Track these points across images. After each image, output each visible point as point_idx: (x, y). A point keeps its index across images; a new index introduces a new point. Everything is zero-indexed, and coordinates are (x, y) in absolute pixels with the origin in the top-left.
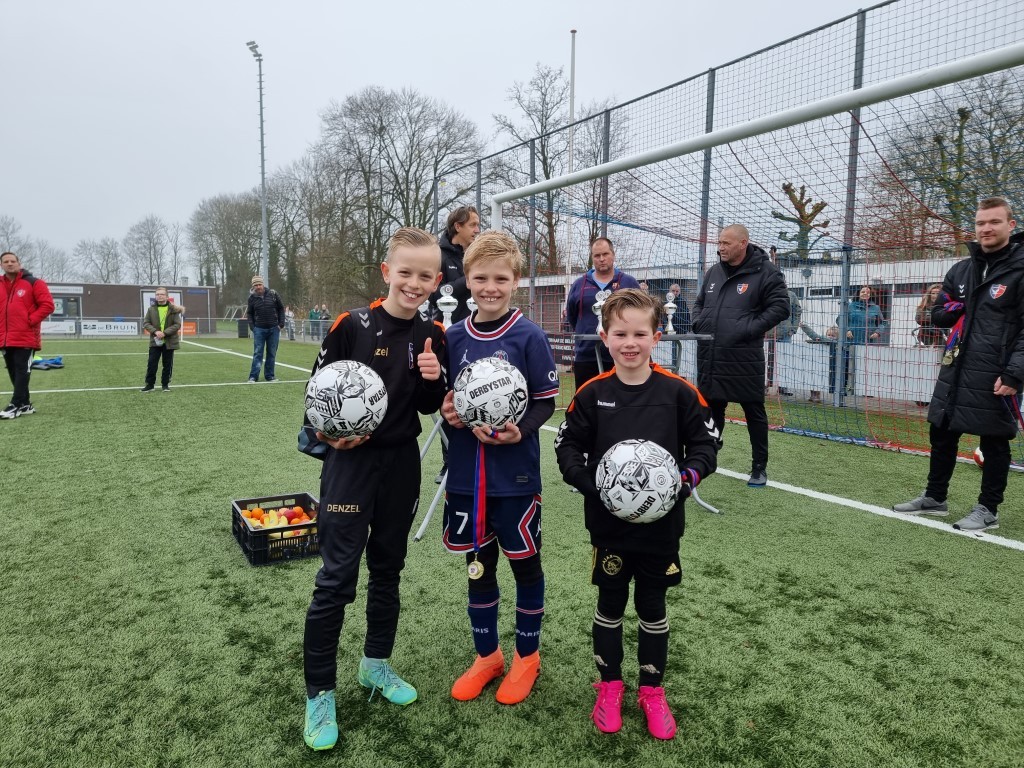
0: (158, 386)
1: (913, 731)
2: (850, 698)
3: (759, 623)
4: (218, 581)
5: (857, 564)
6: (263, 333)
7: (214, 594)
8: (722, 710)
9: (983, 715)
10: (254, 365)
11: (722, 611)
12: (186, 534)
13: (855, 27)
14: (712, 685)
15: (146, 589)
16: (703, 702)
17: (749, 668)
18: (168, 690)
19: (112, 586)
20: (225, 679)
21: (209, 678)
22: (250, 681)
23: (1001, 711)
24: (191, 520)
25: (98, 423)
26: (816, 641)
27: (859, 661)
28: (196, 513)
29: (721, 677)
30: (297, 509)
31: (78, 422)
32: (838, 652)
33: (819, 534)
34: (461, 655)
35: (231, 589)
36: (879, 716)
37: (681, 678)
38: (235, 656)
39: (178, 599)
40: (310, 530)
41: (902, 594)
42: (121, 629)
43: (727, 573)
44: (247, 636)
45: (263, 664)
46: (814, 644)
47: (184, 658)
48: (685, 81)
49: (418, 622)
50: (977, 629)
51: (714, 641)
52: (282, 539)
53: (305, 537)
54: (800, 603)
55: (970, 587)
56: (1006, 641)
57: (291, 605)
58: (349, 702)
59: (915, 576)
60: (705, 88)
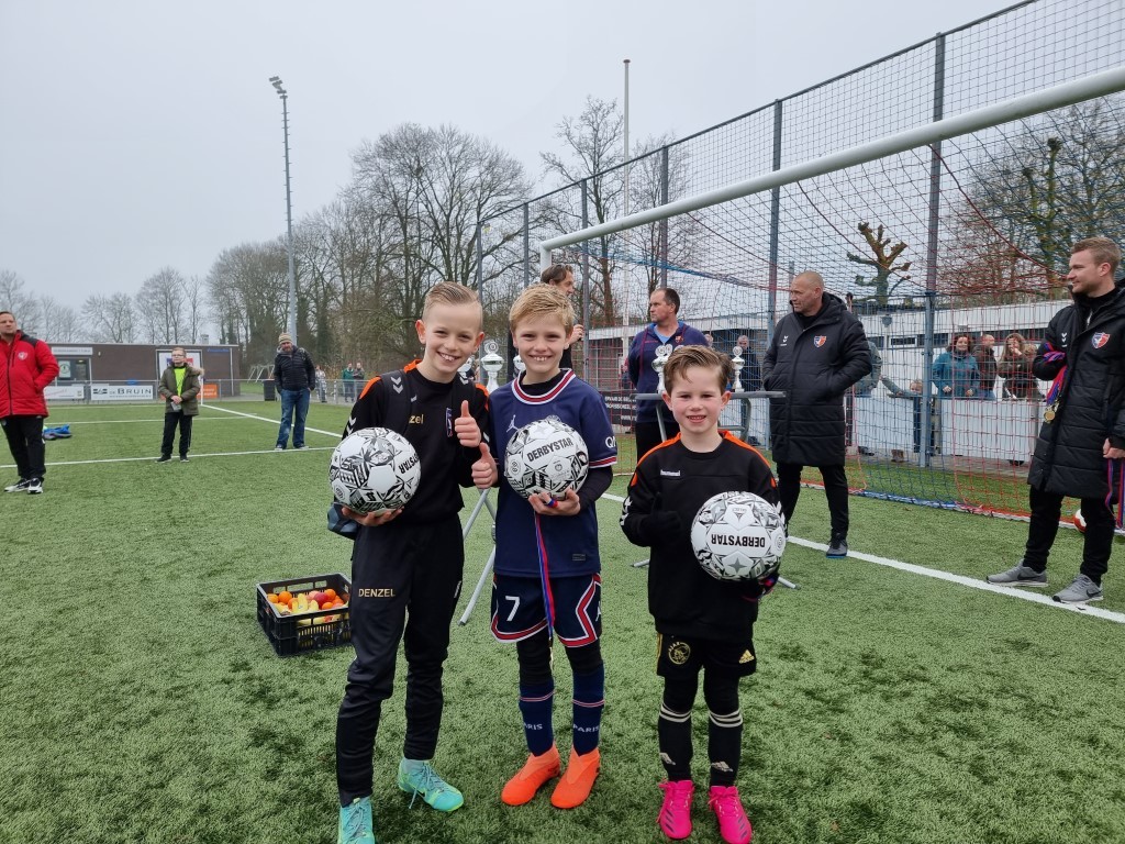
0: (175, 456)
1: (1013, 830)
2: (943, 794)
3: (842, 711)
4: (242, 674)
5: (948, 642)
6: (292, 396)
7: (237, 690)
8: (803, 810)
9: (1091, 811)
10: (282, 431)
11: (801, 699)
12: (205, 622)
13: (933, 52)
14: (790, 783)
15: (162, 685)
16: (781, 802)
17: (831, 763)
18: (185, 799)
19: (123, 682)
20: (250, 787)
21: (231, 785)
22: (277, 787)
23: (1110, 806)
24: (211, 605)
25: (109, 499)
26: (905, 730)
27: (953, 752)
28: (216, 598)
29: (801, 773)
30: (329, 592)
31: (87, 497)
32: (930, 743)
33: (906, 609)
34: (512, 753)
35: (256, 683)
36: (976, 814)
37: (756, 775)
38: (260, 759)
39: (196, 696)
40: (344, 616)
41: (999, 676)
42: (133, 730)
43: (806, 655)
44: (274, 736)
45: (292, 767)
46: (903, 734)
47: (203, 763)
48: (749, 114)
49: (464, 717)
50: (1081, 714)
51: (792, 732)
52: (313, 626)
53: (338, 622)
54: (886, 688)
55: (1073, 667)
56: (1114, 727)
57: (322, 700)
58: (387, 809)
59: (1012, 656)
60: (772, 122)
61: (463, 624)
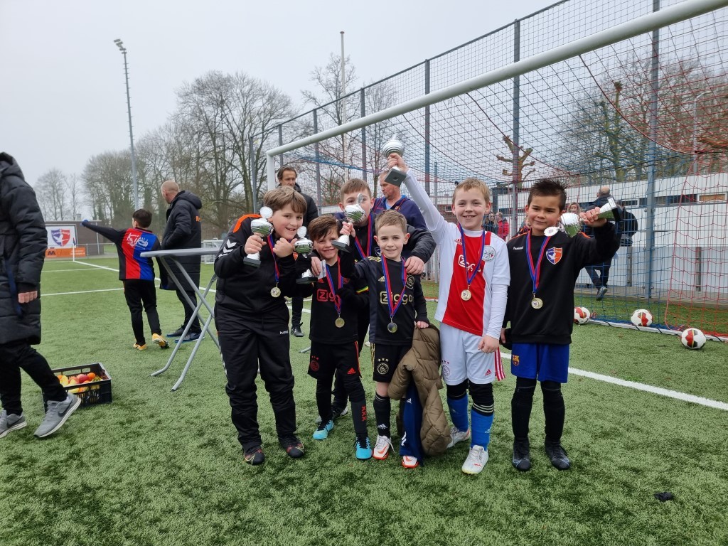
13: (513, 32)
30: (91, 374)
60: (424, 73)
61: (173, 390)
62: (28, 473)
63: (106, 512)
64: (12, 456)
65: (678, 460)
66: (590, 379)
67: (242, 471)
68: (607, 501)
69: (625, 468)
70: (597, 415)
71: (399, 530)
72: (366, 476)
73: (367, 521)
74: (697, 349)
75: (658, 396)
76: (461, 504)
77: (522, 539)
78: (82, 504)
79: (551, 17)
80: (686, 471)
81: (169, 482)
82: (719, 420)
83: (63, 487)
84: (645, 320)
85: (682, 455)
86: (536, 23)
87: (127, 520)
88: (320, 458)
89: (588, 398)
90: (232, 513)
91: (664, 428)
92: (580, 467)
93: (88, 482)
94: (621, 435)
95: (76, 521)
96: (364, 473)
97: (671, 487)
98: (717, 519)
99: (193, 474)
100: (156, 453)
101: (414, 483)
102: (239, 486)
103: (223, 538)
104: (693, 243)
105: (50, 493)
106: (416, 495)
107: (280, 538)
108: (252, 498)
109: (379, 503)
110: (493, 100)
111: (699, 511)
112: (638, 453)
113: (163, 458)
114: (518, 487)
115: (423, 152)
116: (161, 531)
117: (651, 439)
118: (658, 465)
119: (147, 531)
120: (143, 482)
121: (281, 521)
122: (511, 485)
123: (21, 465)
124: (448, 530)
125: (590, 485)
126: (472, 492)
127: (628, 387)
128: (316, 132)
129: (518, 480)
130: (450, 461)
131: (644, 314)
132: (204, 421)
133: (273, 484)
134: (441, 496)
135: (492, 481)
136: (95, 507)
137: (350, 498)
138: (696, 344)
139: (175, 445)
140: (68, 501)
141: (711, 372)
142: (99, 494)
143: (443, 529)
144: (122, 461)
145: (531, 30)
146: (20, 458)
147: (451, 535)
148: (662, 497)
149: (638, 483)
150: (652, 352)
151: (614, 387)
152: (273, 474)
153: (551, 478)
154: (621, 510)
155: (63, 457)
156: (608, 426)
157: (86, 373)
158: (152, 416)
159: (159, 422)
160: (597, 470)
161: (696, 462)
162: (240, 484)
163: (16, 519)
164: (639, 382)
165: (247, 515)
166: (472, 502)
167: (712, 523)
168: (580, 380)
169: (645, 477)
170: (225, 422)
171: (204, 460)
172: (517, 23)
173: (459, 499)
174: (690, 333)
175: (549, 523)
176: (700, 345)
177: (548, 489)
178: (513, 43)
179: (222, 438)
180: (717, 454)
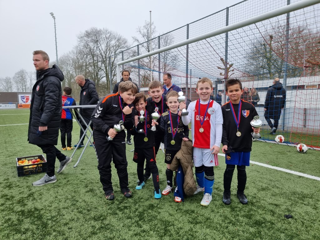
4: (5, 181)
7: (2, 185)
13: (226, 12)
24: (5, 164)
30: (38, 160)
35: (9, 183)
52: (28, 168)
53: (36, 167)
60: (186, 30)
61: (75, 167)
62: (10, 203)
63: (45, 220)
64: (3, 195)
65: (295, 201)
66: (257, 165)
67: (104, 203)
68: (263, 218)
69: (272, 204)
70: (260, 181)
71: (173, 229)
72: (159, 206)
73: (159, 225)
74: (304, 153)
75: (287, 173)
76: (200, 218)
77: (227, 234)
78: (34, 216)
79: (242, 6)
80: (298, 205)
81: (72, 207)
82: (313, 184)
83: (26, 209)
84: (281, 140)
85: (296, 199)
86: (236, 9)
87: (54, 223)
88: (139, 198)
89: (256, 173)
90: (100, 221)
91: (288, 187)
92: (252, 203)
93: (37, 207)
94: (270, 189)
95: (31, 223)
96: (158, 205)
97: (291, 212)
98: (311, 227)
99: (83, 204)
100: (67, 194)
101: (180, 209)
102: (103, 209)
103: (96, 232)
104: (302, 107)
105: (20, 211)
106: (180, 214)
107: (121, 232)
108: (109, 215)
109: (164, 218)
110: (217, 42)
111: (303, 223)
112: (278, 198)
113: (70, 197)
114: (225, 211)
115: (185, 65)
116: (69, 229)
117: (283, 192)
118: (286, 203)
119: (63, 228)
120: (61, 207)
121: (122, 225)
122: (222, 211)
123: (7, 199)
124: (194, 230)
125: (256, 211)
126: (205, 214)
127: (273, 169)
128: (138, 55)
129: (225, 209)
130: (195, 200)
131: (281, 137)
132: (88, 181)
133: (118, 209)
134: (191, 215)
135: (214, 209)
136: (40, 218)
137: (151, 215)
138: (303, 151)
139: (75, 191)
140: (28, 215)
141: (309, 163)
142: (42, 212)
143: (192, 229)
144: (52, 198)
145: (234, 12)
146: (7, 196)
147: (196, 232)
148: (288, 217)
149: (277, 210)
150: (284, 154)
151: (267, 169)
152: (118, 205)
153: (239, 208)
154: (270, 222)
155: (26, 196)
156: (264, 186)
157: (36, 159)
158: (65, 178)
159: (68, 181)
160: (260, 205)
161: (302, 202)
162: (104, 208)
163: (5, 222)
164: (278, 167)
165: (106, 222)
166: (205, 218)
167: (309, 229)
168: (252, 165)
169: (280, 208)
170: (97, 182)
171: (88, 198)
172: (228, 8)
173: (199, 216)
174: (301, 146)
175: (238, 227)
176: (305, 151)
177: (238, 213)
178: (225, 17)
179: (96, 188)
180: (311, 198)
